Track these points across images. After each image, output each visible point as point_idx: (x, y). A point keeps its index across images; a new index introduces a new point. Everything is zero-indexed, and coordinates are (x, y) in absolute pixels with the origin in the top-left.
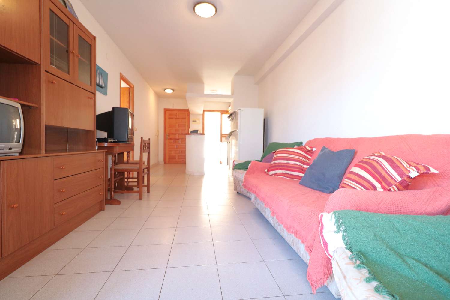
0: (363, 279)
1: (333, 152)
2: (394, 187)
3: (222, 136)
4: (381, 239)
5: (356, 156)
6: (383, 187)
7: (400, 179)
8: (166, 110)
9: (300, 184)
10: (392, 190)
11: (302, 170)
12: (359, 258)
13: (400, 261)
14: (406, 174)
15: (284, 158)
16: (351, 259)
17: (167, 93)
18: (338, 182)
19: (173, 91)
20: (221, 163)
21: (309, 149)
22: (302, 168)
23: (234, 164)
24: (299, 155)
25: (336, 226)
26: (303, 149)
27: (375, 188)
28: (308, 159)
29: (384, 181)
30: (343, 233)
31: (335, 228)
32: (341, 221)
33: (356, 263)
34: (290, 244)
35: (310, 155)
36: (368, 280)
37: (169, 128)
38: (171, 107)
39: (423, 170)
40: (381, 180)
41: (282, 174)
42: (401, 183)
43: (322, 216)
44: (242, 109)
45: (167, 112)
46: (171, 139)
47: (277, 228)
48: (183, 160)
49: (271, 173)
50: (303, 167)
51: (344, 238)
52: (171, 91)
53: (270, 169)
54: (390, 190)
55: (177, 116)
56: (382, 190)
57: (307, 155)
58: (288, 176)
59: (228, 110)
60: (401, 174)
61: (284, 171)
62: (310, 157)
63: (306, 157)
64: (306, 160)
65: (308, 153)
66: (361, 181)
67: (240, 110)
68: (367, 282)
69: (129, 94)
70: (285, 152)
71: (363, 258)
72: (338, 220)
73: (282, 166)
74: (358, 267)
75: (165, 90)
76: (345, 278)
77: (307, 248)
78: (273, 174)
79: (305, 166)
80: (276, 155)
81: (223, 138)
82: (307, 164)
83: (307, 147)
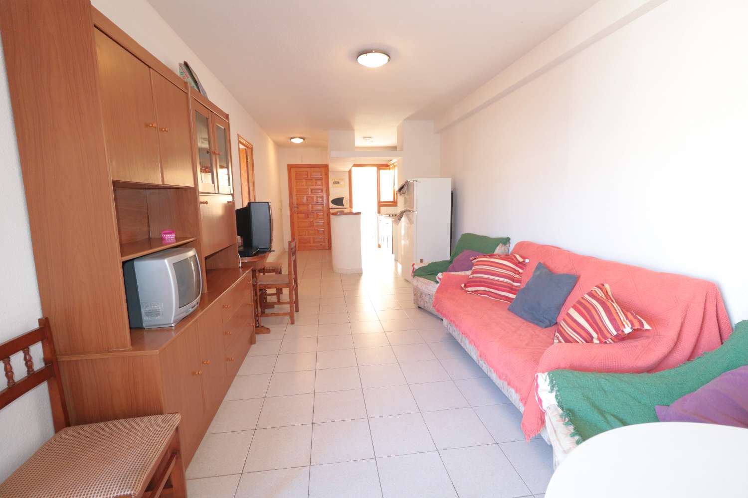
0: (569, 434)
1: (551, 274)
2: (610, 340)
3: (381, 204)
4: (588, 399)
5: (578, 283)
6: (599, 339)
7: (615, 333)
8: (290, 167)
9: (509, 310)
10: (608, 342)
11: (511, 289)
12: (568, 415)
13: (600, 418)
14: (621, 328)
15: (487, 272)
16: (561, 416)
17: (294, 143)
18: (556, 314)
19: (304, 140)
20: (379, 246)
21: (521, 260)
22: (511, 286)
23: (414, 269)
24: (507, 268)
25: (549, 387)
26: (513, 259)
27: (592, 337)
28: (519, 273)
29: (601, 333)
30: (556, 393)
31: (549, 388)
32: (554, 382)
33: (565, 420)
34: (499, 387)
35: (521, 268)
36: (572, 435)
37: (296, 195)
38: (298, 162)
39: (637, 326)
40: (598, 331)
41: (485, 292)
42: (616, 336)
43: (537, 376)
44: (419, 180)
45: (293, 170)
46: (301, 212)
47: (483, 366)
48: (321, 245)
49: (470, 289)
50: (513, 286)
51: (556, 397)
52: (300, 141)
53: (469, 284)
54: (606, 343)
55: (309, 176)
56: (598, 342)
57: (517, 268)
58: (493, 295)
59: (389, 163)
60: (617, 328)
61: (487, 289)
62: (521, 271)
63: (516, 270)
64: (517, 276)
65: (519, 265)
67: (417, 181)
68: (571, 436)
69: (247, 159)
70: (489, 263)
71: (571, 415)
72: (551, 381)
73: (484, 282)
74: (566, 424)
75: (290, 140)
76: (555, 432)
77: (521, 400)
78: (473, 292)
79: (515, 284)
80: (477, 267)
81: (382, 209)
82: (518, 281)
83: (518, 257)
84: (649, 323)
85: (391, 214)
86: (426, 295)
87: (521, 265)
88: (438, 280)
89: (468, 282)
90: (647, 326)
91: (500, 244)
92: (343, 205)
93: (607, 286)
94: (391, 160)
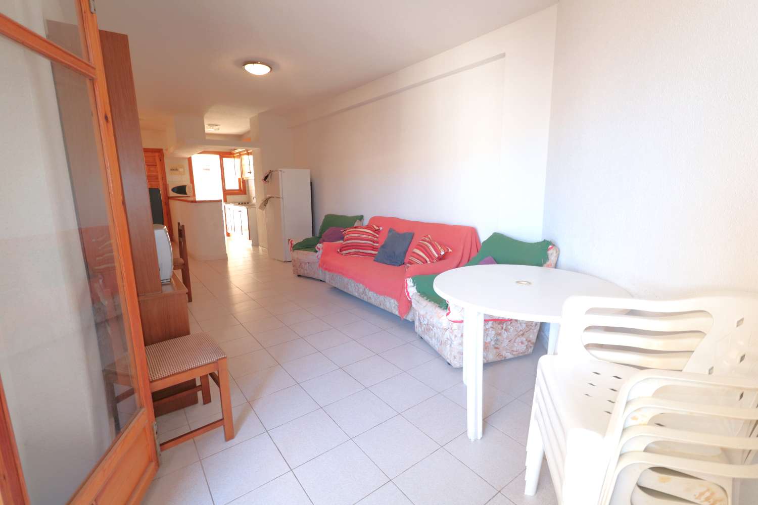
1: (398, 234)
3: (227, 193)
6: (430, 261)
7: (437, 256)
9: (374, 260)
11: (374, 248)
14: (440, 253)
15: (355, 238)
16: (420, 295)
21: (377, 228)
22: (373, 246)
23: (291, 244)
24: (368, 234)
26: (372, 228)
27: (427, 262)
28: (377, 237)
29: (430, 257)
31: (413, 284)
35: (377, 233)
36: (427, 299)
39: (446, 251)
41: (355, 253)
42: (438, 258)
43: (407, 280)
49: (344, 252)
51: (416, 288)
57: (375, 234)
58: (361, 254)
59: (231, 152)
60: (438, 254)
61: (357, 250)
62: (377, 236)
63: (375, 236)
64: (376, 239)
66: (420, 258)
67: (281, 171)
70: (356, 232)
72: (414, 282)
73: (354, 246)
77: (397, 300)
78: (347, 254)
79: (375, 244)
80: (348, 236)
81: (228, 197)
82: (377, 243)
83: (374, 226)
84: (451, 249)
85: (241, 202)
86: (305, 264)
87: (377, 231)
88: (317, 250)
89: (343, 248)
90: (450, 250)
91: (358, 220)
92: (186, 194)
93: (429, 236)
94: (235, 150)
